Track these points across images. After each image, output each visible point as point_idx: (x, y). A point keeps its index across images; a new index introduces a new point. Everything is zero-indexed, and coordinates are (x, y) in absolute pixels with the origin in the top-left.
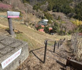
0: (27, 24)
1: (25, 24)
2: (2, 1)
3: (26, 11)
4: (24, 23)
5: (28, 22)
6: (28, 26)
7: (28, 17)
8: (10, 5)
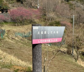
0: (74, 52)
1: (69, 53)
2: (22, 3)
3: (72, 19)
4: (66, 50)
5: (78, 48)
6: (76, 60)
7: (77, 35)
8: (36, 10)
